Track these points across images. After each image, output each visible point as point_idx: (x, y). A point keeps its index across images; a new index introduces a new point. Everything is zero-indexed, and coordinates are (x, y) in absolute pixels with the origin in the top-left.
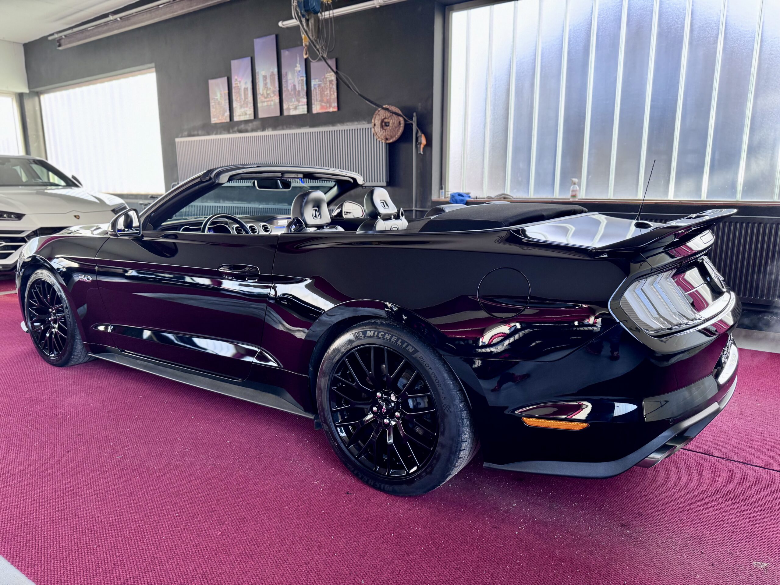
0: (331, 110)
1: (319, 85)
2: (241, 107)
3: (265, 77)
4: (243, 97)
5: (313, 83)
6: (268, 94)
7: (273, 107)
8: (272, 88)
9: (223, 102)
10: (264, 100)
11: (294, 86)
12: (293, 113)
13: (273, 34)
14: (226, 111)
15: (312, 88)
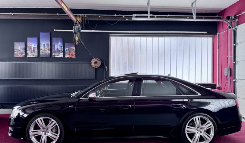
0: (73, 57)
1: (68, 50)
2: (31, 53)
3: (44, 45)
4: (33, 50)
5: (66, 49)
6: (45, 50)
7: (47, 54)
8: (48, 48)
9: (22, 51)
10: (43, 51)
11: (58, 49)
12: (56, 57)
13: (49, 32)
14: (23, 54)
15: (66, 50)
